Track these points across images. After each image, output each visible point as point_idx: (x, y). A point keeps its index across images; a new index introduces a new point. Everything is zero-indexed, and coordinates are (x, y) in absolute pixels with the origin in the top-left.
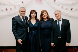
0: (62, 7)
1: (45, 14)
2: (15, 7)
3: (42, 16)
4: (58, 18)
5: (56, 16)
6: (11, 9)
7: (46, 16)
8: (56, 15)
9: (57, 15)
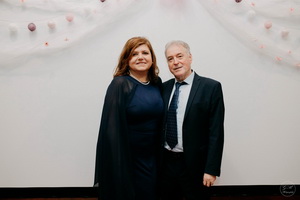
0: (268, 28)
1: (145, 53)
2: (70, 20)
3: (128, 63)
4: (177, 74)
5: (171, 64)
6: (52, 27)
7: (147, 61)
8: (170, 59)
9: (176, 61)
